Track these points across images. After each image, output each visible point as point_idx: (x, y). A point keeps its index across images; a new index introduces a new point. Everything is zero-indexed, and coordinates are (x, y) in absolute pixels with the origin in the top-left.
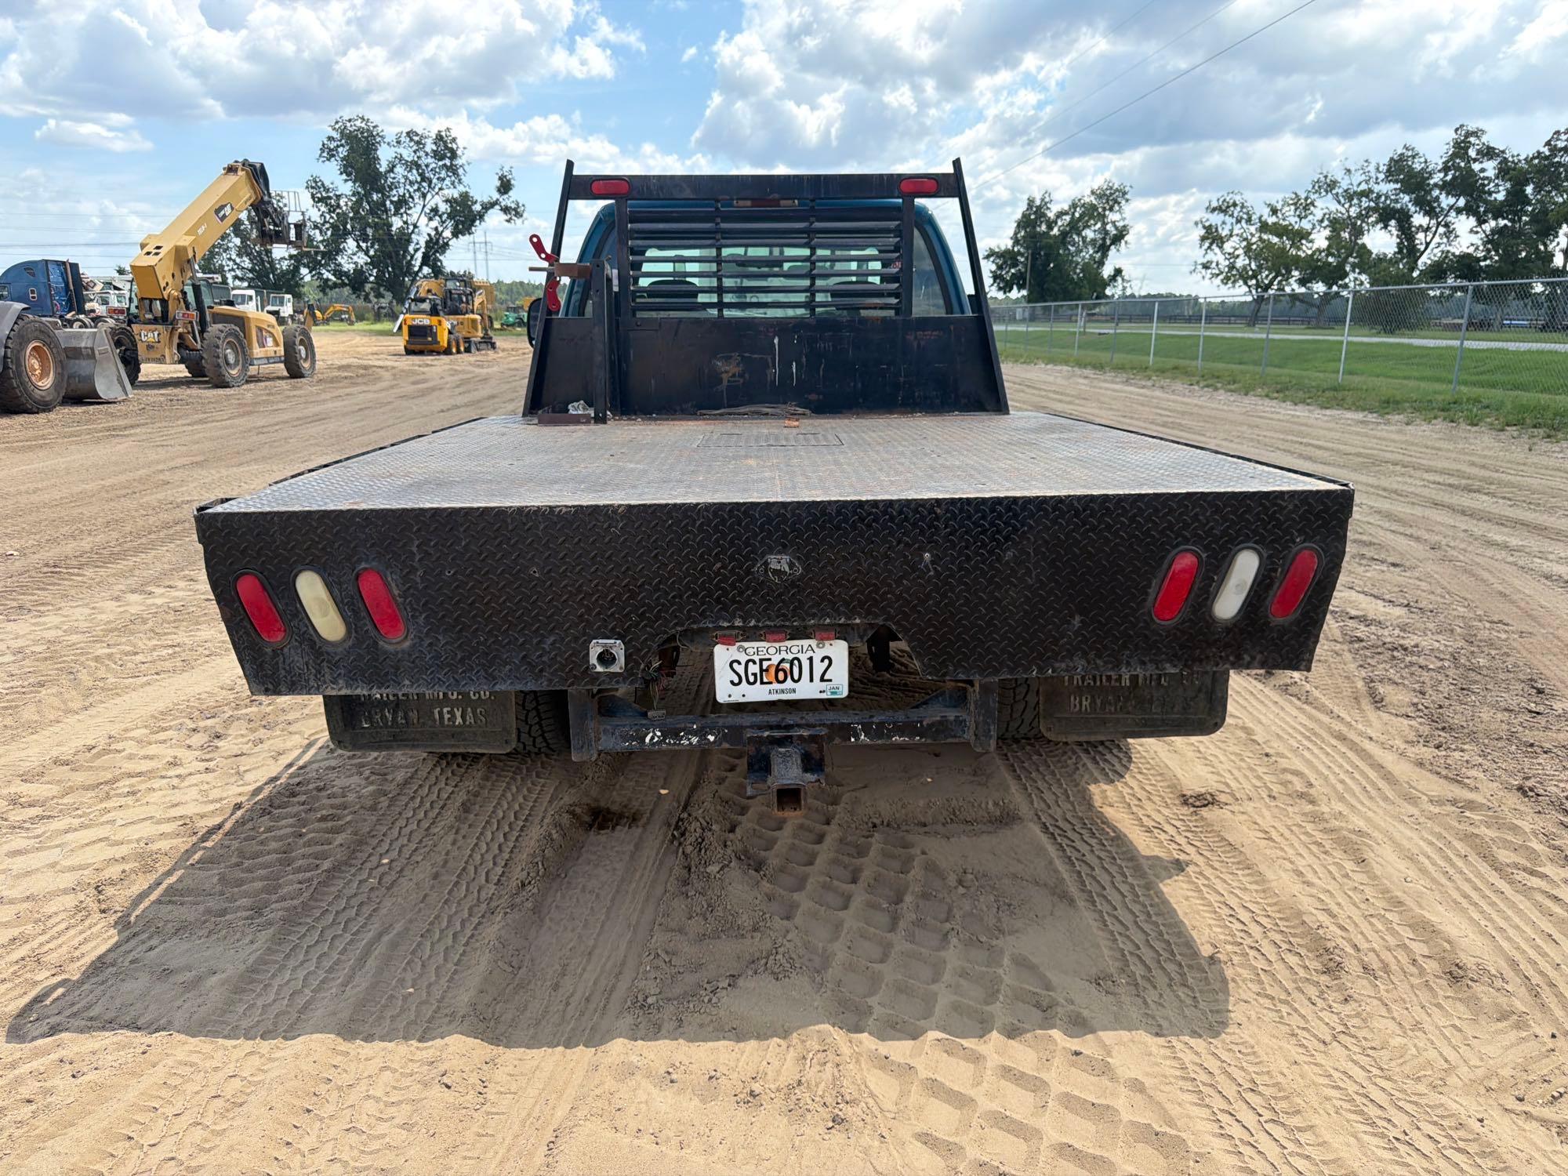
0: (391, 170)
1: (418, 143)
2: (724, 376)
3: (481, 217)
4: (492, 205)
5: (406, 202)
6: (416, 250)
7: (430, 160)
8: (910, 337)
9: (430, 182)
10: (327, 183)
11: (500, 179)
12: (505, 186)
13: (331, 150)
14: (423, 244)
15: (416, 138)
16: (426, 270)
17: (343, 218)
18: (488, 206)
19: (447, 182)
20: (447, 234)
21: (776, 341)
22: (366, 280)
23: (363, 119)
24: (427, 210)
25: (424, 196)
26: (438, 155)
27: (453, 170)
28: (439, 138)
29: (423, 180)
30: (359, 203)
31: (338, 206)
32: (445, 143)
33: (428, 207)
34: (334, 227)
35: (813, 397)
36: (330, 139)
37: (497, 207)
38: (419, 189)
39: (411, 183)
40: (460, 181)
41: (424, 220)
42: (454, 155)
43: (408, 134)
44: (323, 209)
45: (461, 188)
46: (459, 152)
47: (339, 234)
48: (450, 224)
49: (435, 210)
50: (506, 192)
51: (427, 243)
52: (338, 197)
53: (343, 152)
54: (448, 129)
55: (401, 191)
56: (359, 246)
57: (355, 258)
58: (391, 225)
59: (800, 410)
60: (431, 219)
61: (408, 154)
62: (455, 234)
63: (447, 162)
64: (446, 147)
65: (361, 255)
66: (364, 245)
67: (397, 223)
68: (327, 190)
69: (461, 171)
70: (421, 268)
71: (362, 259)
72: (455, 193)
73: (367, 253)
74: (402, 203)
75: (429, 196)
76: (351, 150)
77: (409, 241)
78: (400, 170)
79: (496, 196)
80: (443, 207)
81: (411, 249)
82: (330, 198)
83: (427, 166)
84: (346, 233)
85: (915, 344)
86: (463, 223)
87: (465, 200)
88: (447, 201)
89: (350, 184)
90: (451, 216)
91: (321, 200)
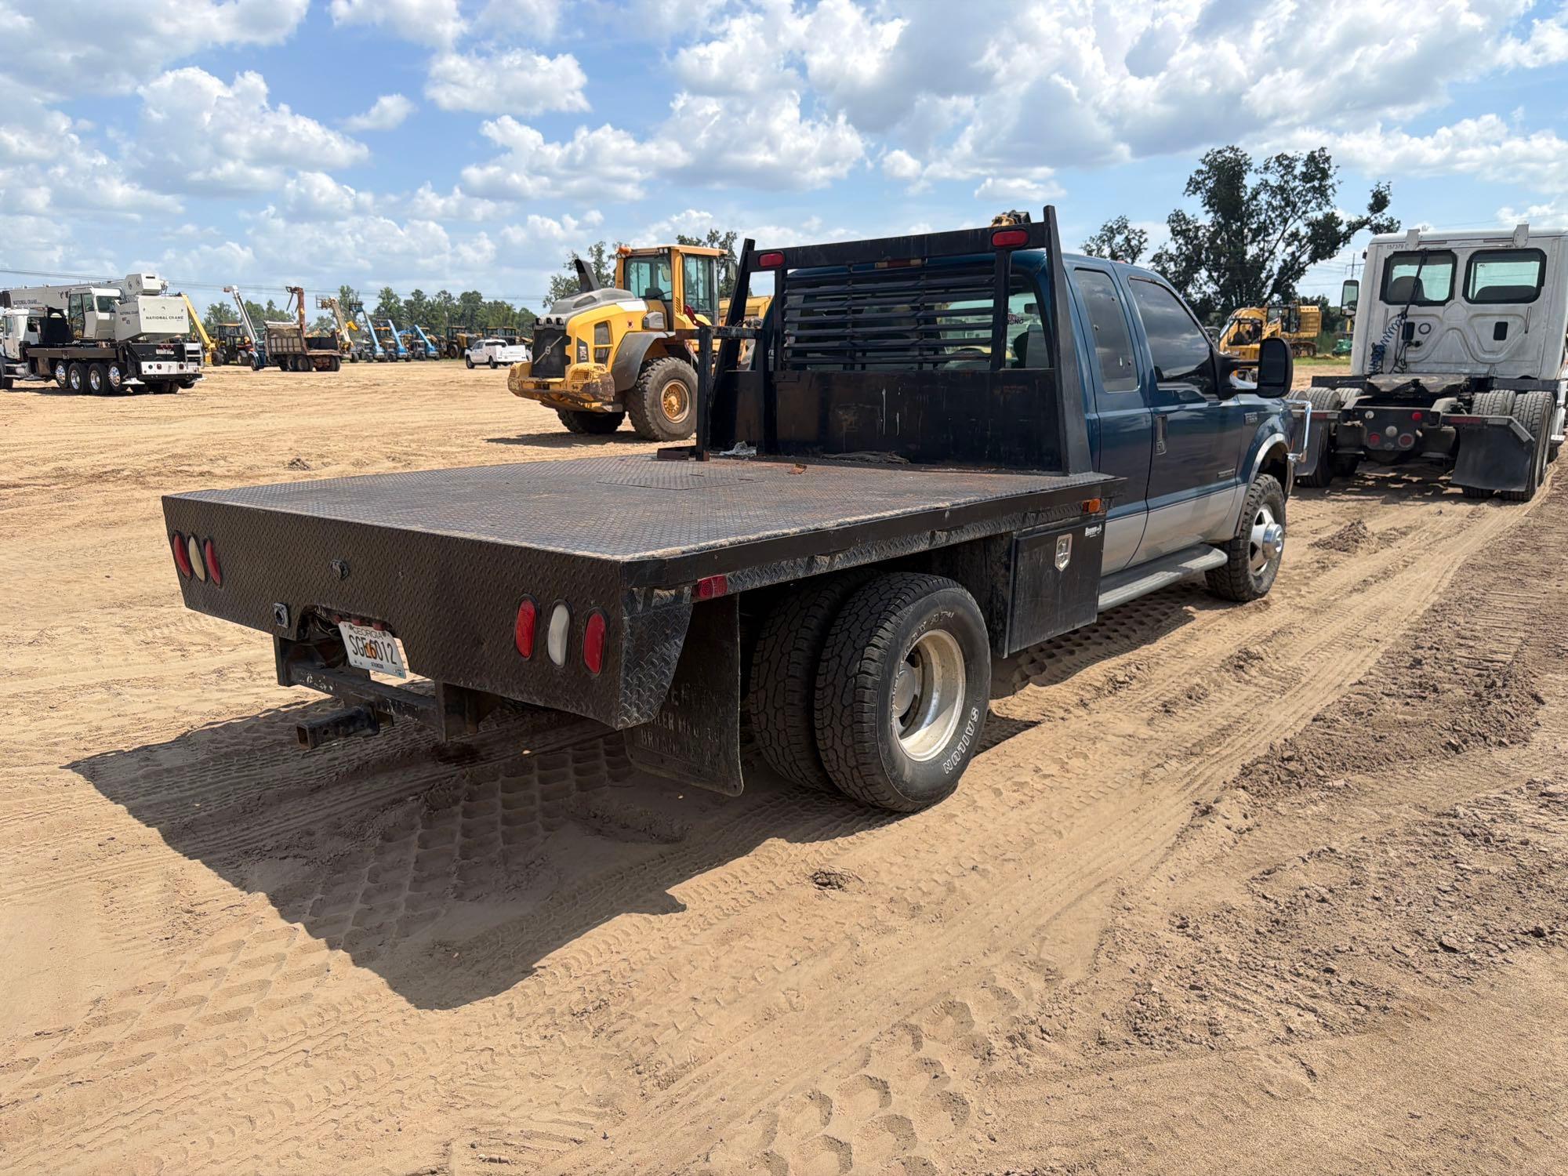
0: (1254, 197)
1: (1286, 167)
2: (844, 424)
3: (1346, 238)
4: (1361, 224)
5: (1266, 229)
6: (1268, 278)
7: (1297, 183)
8: (997, 392)
9: (1295, 205)
10: (1188, 216)
11: (1375, 196)
12: (1379, 202)
13: (1198, 183)
14: (1276, 270)
15: (1286, 162)
16: (1276, 297)
17: (1198, 249)
18: (1354, 227)
19: (1313, 204)
20: (1305, 258)
21: (884, 393)
22: (1213, 310)
23: (1232, 149)
24: (1286, 235)
25: (1285, 221)
26: (1306, 177)
27: (1321, 191)
28: (1312, 158)
29: (1287, 205)
30: (1216, 234)
31: (1196, 237)
32: (1317, 164)
33: (1288, 232)
34: (1188, 259)
35: (912, 447)
36: (1199, 172)
37: (1368, 227)
38: (1281, 215)
39: (1274, 209)
40: (1328, 202)
41: (1281, 245)
42: (1325, 175)
43: (1278, 158)
44: (1181, 241)
45: (1327, 210)
46: (1330, 172)
47: (1192, 263)
48: (1309, 248)
49: (1295, 236)
50: (1379, 210)
51: (1281, 269)
52: (1198, 229)
53: (1210, 184)
54: (1323, 149)
55: (1262, 218)
56: (1210, 276)
57: (1204, 288)
58: (1245, 253)
59: (898, 458)
60: (1289, 245)
61: (1274, 180)
62: (1313, 259)
63: (1316, 183)
64: (1318, 168)
65: (1211, 284)
66: (1215, 274)
67: (1252, 250)
68: (1188, 223)
69: (1330, 192)
70: (1271, 295)
71: (1211, 289)
72: (1319, 215)
73: (1217, 283)
74: (1262, 230)
75: (1291, 221)
76: (1218, 181)
77: (1263, 268)
78: (1263, 197)
79: (1366, 214)
80: (1304, 231)
81: (1263, 275)
82: (1190, 230)
83: (1293, 189)
84: (1200, 264)
85: (1002, 399)
86: (1324, 246)
87: (1331, 220)
88: (1308, 225)
89: (1211, 214)
90: (1311, 240)
91: (1179, 233)
